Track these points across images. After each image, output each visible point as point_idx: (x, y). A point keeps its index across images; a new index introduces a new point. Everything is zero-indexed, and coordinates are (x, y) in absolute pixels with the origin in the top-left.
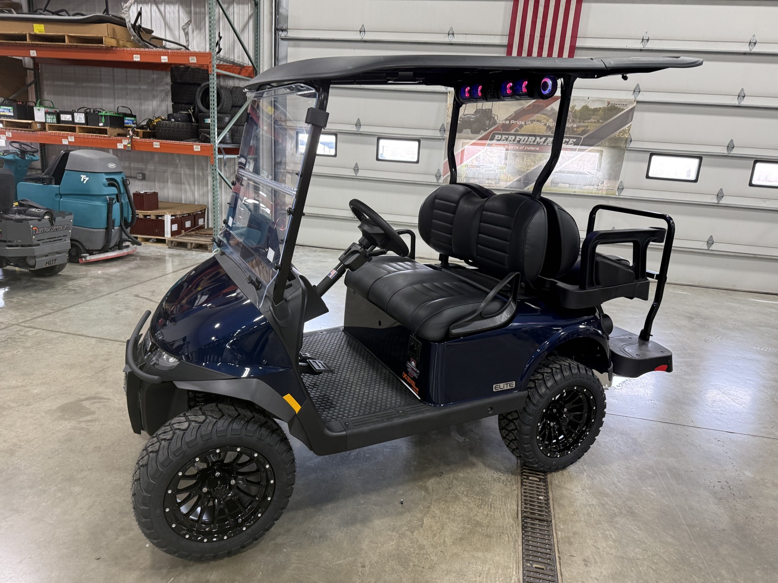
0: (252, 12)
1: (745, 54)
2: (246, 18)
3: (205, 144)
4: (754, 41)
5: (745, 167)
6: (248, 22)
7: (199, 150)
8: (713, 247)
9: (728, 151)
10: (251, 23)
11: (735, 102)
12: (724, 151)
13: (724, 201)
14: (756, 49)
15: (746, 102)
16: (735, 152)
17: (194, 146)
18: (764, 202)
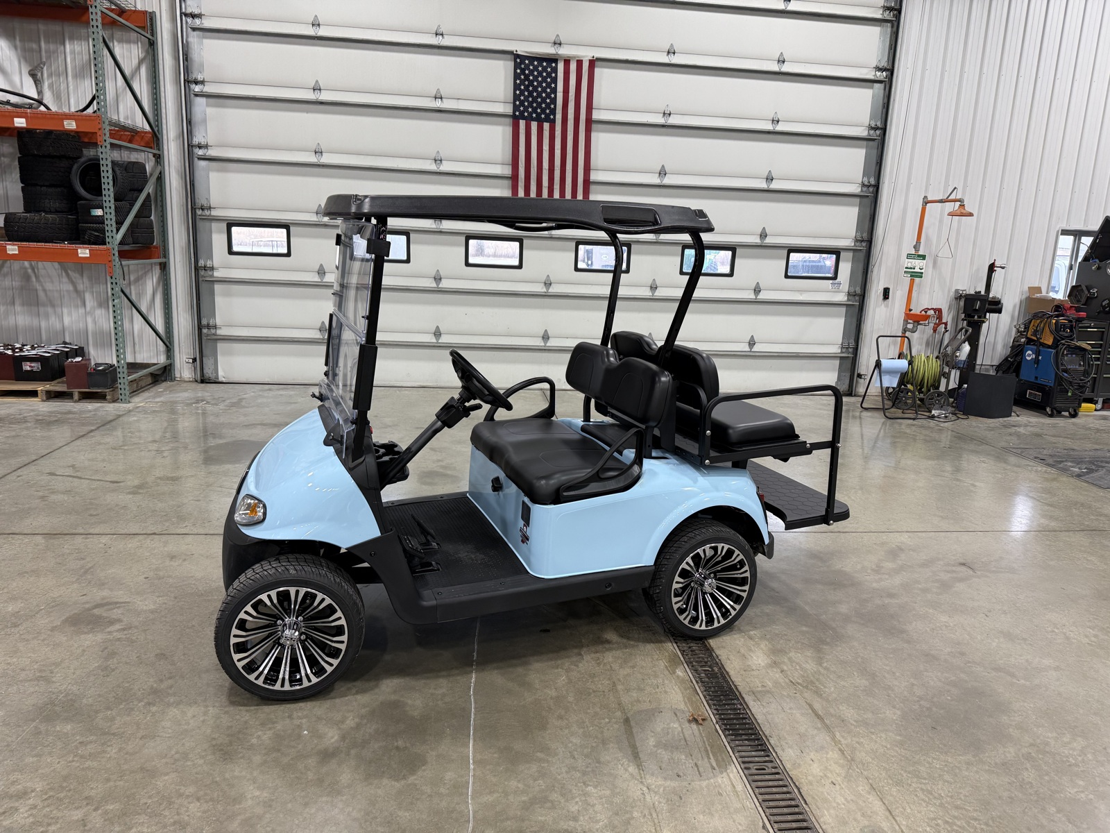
0: (144, 55)
1: (769, 132)
2: (135, 62)
3: (97, 246)
4: (777, 119)
5: (779, 258)
6: (138, 68)
7: (88, 255)
8: (755, 348)
9: (761, 240)
10: (143, 70)
11: (764, 185)
12: (757, 240)
13: (762, 296)
14: (780, 128)
15: (775, 185)
16: (768, 240)
17: (79, 250)
18: (801, 294)
